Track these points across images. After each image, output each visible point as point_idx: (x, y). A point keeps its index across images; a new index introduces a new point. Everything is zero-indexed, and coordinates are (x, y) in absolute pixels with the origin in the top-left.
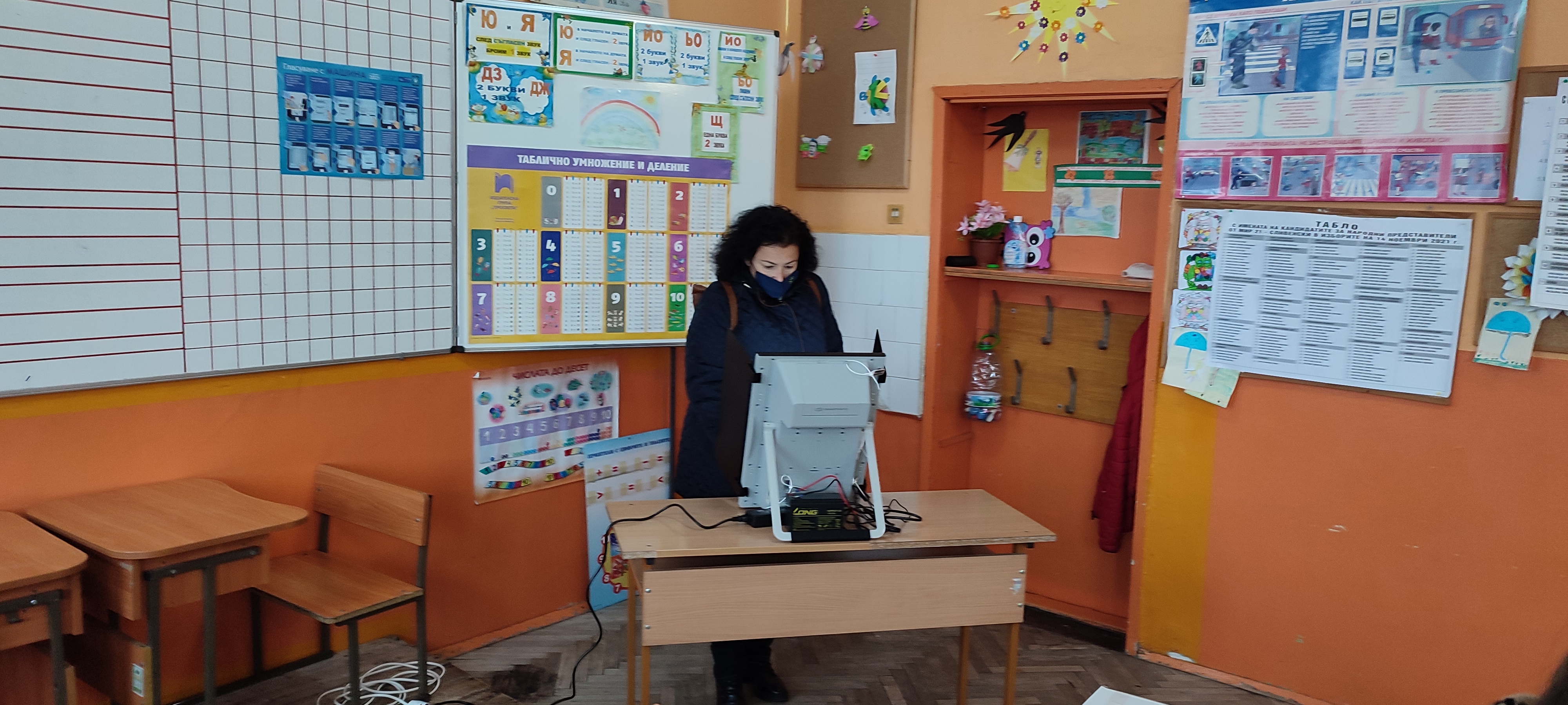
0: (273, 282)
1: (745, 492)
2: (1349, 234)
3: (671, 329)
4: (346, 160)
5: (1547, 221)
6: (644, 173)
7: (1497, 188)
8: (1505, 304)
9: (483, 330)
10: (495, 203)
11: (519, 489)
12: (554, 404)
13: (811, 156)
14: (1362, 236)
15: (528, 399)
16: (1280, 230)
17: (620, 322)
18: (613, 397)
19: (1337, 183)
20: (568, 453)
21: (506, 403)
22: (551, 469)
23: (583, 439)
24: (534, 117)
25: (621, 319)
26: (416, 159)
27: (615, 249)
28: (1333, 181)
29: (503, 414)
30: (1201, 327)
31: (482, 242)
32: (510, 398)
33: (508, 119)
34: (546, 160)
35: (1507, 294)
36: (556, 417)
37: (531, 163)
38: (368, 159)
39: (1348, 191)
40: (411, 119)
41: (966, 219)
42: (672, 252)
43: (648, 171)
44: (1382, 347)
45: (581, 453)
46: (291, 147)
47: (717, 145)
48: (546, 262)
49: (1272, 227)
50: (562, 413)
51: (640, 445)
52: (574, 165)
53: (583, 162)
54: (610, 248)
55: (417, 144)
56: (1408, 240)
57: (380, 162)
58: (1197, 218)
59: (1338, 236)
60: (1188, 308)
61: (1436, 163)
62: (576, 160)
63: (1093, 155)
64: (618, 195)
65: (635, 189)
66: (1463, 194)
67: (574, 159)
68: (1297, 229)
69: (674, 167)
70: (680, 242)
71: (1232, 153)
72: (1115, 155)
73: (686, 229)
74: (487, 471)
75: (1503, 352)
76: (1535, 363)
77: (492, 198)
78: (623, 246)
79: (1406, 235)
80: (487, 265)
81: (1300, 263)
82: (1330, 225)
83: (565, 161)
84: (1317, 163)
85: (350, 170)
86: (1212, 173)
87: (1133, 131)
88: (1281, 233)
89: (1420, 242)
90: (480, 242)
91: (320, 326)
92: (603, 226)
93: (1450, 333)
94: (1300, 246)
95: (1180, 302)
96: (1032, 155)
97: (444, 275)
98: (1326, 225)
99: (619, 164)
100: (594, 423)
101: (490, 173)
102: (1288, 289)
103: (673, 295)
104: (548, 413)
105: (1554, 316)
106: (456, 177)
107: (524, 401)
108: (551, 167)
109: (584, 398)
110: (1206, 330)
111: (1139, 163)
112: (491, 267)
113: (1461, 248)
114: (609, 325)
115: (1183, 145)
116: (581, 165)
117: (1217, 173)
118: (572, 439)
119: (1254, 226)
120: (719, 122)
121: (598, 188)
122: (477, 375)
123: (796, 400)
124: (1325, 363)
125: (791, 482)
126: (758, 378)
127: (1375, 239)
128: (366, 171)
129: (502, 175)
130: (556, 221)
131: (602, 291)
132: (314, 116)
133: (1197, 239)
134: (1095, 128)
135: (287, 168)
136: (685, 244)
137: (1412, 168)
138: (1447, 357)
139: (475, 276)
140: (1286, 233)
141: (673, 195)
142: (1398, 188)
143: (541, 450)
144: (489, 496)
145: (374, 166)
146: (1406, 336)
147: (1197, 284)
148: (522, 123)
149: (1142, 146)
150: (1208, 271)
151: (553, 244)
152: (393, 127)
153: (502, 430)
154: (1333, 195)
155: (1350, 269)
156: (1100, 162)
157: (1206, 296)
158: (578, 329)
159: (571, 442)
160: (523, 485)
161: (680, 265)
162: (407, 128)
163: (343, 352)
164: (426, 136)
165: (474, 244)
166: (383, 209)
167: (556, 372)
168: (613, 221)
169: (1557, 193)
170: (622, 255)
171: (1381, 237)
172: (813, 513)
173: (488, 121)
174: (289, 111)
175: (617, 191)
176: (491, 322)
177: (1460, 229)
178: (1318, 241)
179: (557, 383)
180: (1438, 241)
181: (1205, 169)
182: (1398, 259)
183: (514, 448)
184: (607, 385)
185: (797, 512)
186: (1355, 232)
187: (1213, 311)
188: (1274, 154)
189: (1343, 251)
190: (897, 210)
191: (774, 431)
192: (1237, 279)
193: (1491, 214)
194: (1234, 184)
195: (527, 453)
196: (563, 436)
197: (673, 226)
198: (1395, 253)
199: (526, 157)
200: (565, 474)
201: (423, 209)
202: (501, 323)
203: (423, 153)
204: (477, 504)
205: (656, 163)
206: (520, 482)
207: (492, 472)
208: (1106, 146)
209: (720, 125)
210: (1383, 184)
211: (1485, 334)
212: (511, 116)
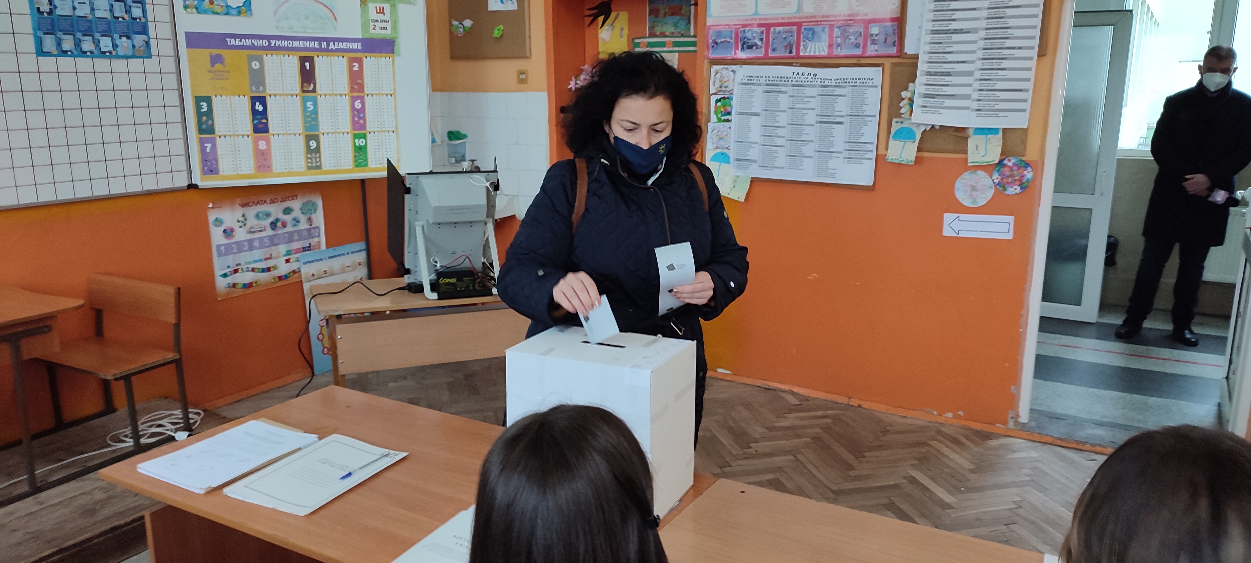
0: (38, 138)
1: (408, 272)
2: (812, 80)
3: (356, 166)
4: (87, 45)
5: (922, 67)
6: (327, 50)
7: (894, 46)
8: (902, 122)
9: (211, 171)
10: (212, 75)
11: (251, 288)
12: (273, 225)
13: (459, 35)
14: (819, 81)
15: (252, 222)
16: (771, 79)
17: (317, 162)
18: (319, 218)
19: (804, 46)
20: (288, 261)
21: (236, 226)
22: (274, 273)
23: (297, 251)
24: (236, 10)
25: (318, 160)
26: (144, 43)
27: (310, 108)
28: (802, 44)
29: (234, 233)
30: (727, 148)
31: (204, 105)
32: (238, 221)
33: (215, 11)
34: (249, 42)
35: (902, 116)
36: (275, 235)
37: (237, 44)
38: (106, 43)
39: (810, 51)
40: (137, 12)
41: (573, 79)
42: (353, 108)
43: (330, 49)
44: (834, 155)
45: (297, 261)
46: (43, 36)
47: (381, 28)
48: (257, 119)
49: (766, 77)
50: (280, 232)
51: (343, 254)
52: (272, 45)
53: (278, 43)
54: (305, 107)
55: (144, 31)
56: (846, 82)
57: (115, 46)
58: (721, 73)
59: (805, 81)
60: (717, 136)
61: (861, 30)
62: (273, 42)
63: (658, 30)
64: (308, 68)
65: (321, 64)
66: (876, 51)
67: (271, 41)
68: (781, 77)
69: (350, 45)
70: (359, 101)
71: (740, 26)
72: (672, 29)
73: (363, 91)
74: (225, 275)
75: (901, 154)
76: (918, 160)
77: (209, 71)
78: (315, 105)
79: (844, 79)
80: (210, 122)
81: (784, 101)
82: (801, 74)
83: (265, 43)
84: (791, 32)
85: (92, 52)
86: (728, 41)
87: (683, 12)
88: (772, 81)
89: (853, 84)
90: (203, 105)
91: (81, 171)
92: (298, 90)
93: (872, 143)
94: (783, 89)
95: (712, 132)
96: (617, 31)
97: (176, 131)
98: (798, 74)
99: (307, 44)
100: (305, 239)
101: (204, 54)
102: (778, 119)
103: (357, 141)
104: (269, 232)
105: (928, 128)
106: (178, 57)
107: (249, 224)
108: (253, 47)
109: (296, 221)
110: (729, 149)
111: (688, 34)
112: (213, 125)
113: (876, 87)
114: (310, 165)
115: (709, 22)
116: (277, 45)
117: (731, 41)
118: (290, 251)
119: (756, 77)
120: (381, 11)
121: (292, 63)
122: (210, 205)
123: (434, 203)
124: (801, 167)
125: (438, 262)
126: (408, 191)
127: (827, 83)
128: (105, 53)
129: (215, 54)
130: (261, 88)
131: (301, 140)
132: (58, 12)
133: (721, 87)
134: (658, 10)
135: (41, 52)
136: (363, 103)
137: (846, 35)
138: (871, 159)
139: (201, 131)
140: (774, 81)
141: (351, 67)
142: (839, 48)
143: (266, 259)
144: (228, 294)
145: (110, 48)
146: (847, 146)
147: (723, 118)
148: (227, 14)
149: (689, 22)
150: (729, 109)
151: (261, 106)
152: (123, 18)
153: (234, 245)
154: (801, 54)
155: (813, 103)
156: (663, 35)
157: (728, 126)
158: (286, 169)
159: (289, 253)
160: (254, 285)
161: (360, 118)
162: (135, 19)
163: (101, 190)
164: (151, 26)
165: (198, 108)
166: (121, 82)
167: (273, 202)
168: (306, 87)
169: (928, 48)
170: (315, 111)
171: (831, 81)
172: (453, 280)
173: (199, 13)
174: (38, 9)
175: (307, 64)
176: (217, 165)
177: (874, 74)
178: (794, 86)
179: (275, 210)
180: (863, 83)
181: (724, 38)
182: (841, 96)
183: (245, 258)
184: (313, 211)
185: (442, 280)
186: (815, 78)
187: (733, 136)
188: (767, 26)
189: (809, 91)
190: (524, 73)
191: (423, 227)
192: (747, 114)
193: (892, 63)
194: (743, 48)
195: (255, 262)
196: (282, 248)
197: (352, 90)
198: (838, 91)
199: (233, 40)
200: (286, 277)
201: (154, 81)
202: (225, 165)
203: (149, 39)
204: (219, 299)
205: (336, 43)
206: (252, 283)
207: (229, 276)
208: (666, 23)
209: (383, 13)
210: (830, 46)
211: (892, 142)
212: (218, 9)
